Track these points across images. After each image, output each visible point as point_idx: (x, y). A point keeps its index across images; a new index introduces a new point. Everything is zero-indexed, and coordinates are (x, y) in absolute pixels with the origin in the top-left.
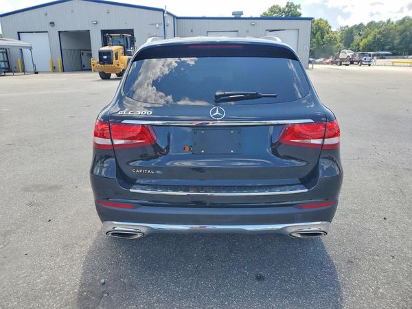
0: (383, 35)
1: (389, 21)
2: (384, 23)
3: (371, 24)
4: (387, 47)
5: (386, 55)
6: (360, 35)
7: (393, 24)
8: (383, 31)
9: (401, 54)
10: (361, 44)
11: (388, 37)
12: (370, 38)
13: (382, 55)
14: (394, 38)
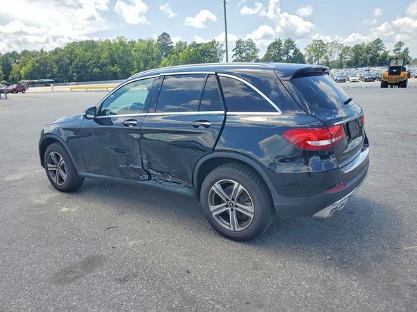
0: (41, 64)
1: (42, 51)
2: (37, 52)
3: (25, 53)
4: (49, 75)
5: (50, 82)
6: (18, 63)
7: (46, 53)
8: (40, 60)
9: (62, 82)
10: (22, 72)
11: (47, 66)
12: (29, 66)
13: (46, 82)
14: (52, 67)
